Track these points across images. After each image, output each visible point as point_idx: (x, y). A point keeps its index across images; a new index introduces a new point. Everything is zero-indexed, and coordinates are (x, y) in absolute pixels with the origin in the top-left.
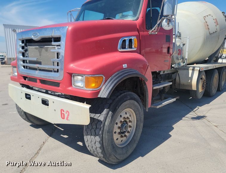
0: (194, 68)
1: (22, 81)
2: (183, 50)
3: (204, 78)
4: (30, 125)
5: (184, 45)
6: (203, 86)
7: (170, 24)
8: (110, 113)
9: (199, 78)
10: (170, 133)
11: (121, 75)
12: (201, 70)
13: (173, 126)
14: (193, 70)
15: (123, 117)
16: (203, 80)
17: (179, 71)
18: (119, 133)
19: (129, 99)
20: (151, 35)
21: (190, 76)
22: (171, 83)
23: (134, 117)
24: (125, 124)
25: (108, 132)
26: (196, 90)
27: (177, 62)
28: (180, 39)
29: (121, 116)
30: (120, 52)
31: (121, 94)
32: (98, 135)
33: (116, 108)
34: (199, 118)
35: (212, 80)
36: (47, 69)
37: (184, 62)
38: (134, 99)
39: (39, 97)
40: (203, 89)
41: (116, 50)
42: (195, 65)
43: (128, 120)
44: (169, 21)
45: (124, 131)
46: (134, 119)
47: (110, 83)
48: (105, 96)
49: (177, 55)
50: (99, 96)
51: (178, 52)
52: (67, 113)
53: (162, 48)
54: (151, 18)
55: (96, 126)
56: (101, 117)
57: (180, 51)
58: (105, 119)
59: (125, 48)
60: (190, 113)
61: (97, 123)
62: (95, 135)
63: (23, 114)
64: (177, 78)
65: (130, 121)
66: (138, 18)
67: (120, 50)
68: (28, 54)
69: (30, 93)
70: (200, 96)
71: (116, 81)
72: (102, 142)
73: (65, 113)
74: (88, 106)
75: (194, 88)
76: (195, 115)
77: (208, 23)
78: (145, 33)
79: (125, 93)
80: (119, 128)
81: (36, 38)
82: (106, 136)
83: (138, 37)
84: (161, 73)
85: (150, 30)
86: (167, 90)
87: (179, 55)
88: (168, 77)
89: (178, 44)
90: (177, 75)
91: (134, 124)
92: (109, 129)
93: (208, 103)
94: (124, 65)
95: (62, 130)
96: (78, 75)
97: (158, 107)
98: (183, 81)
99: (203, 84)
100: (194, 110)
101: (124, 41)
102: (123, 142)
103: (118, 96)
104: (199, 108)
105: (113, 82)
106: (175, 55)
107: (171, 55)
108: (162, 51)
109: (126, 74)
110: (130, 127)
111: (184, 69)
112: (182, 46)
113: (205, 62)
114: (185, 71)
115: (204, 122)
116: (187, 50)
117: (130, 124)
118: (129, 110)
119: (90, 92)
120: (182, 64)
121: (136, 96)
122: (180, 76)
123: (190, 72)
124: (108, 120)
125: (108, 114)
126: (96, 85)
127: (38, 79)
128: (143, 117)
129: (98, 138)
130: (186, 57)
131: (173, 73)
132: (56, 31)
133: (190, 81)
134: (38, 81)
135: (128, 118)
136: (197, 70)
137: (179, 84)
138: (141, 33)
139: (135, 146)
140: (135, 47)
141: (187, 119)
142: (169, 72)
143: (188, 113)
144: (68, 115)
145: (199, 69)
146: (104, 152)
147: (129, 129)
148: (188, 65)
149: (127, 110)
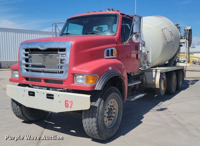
0: (156, 70)
1: (25, 82)
2: (147, 56)
3: (165, 78)
4: (23, 122)
5: (148, 52)
6: (164, 85)
7: (138, 39)
8: (103, 101)
9: (161, 78)
10: (142, 120)
11: (109, 75)
12: (162, 72)
13: (143, 116)
14: (156, 72)
15: (109, 105)
16: (164, 80)
17: (145, 73)
18: (108, 117)
19: (114, 92)
20: (125, 46)
21: (154, 77)
22: (140, 82)
23: (116, 106)
24: (111, 111)
25: (101, 115)
26: (159, 88)
27: (143, 65)
28: (145, 47)
29: (108, 104)
30: (106, 58)
31: (109, 88)
32: (94, 117)
33: (106, 98)
34: (162, 110)
35: (171, 80)
36: (50, 71)
37: (149, 66)
38: (117, 92)
39: (44, 93)
40: (164, 87)
41: (103, 57)
42: (157, 68)
43: (113, 108)
44: (137, 36)
45: (111, 116)
46: (116, 107)
47: (102, 80)
48: (100, 89)
49: (143, 60)
50: (95, 89)
51: (144, 58)
52: (71, 103)
53: (131, 54)
54: (125, 33)
55: (93, 110)
56: (96, 104)
57: (145, 57)
58: (100, 105)
59: (109, 56)
60: (156, 107)
61: (94, 108)
62: (92, 117)
63: (19, 111)
64: (144, 79)
65: (114, 109)
66: (116, 34)
67: (105, 57)
68: (31, 60)
69: (35, 90)
70: (163, 93)
71: (106, 79)
72: (97, 122)
73: (69, 103)
74: (89, 96)
75: (158, 86)
76: (160, 108)
77: (165, 35)
78: (121, 45)
79: (111, 88)
80: (107, 113)
81: (43, 48)
82: (100, 118)
83: (116, 48)
84: (132, 75)
85: (124, 42)
86: (137, 87)
87: (144, 60)
88: (137, 78)
89: (143, 51)
90: (144, 76)
91: (117, 111)
92: (102, 113)
93: (169, 99)
94: (109, 68)
95: (54, 123)
96: (80, 75)
97: (132, 100)
98: (149, 81)
99: (164, 83)
100: (159, 105)
101: (108, 51)
102: (110, 124)
103: (106, 90)
104: (162, 103)
105: (104, 80)
106: (142, 60)
107: (139, 60)
108: (131, 56)
109: (112, 74)
110: (114, 113)
111: (149, 71)
112: (146, 53)
113: (165, 65)
114: (150, 73)
115: (166, 112)
116: (151, 56)
117: (114, 111)
118: (113, 100)
119: (88, 86)
120: (147, 67)
121: (118, 90)
122: (146, 77)
123: (154, 73)
124: (101, 106)
125: (101, 102)
126: (93, 81)
127: (42, 79)
128: (122, 106)
129: (94, 119)
130: (150, 62)
131: (141, 75)
132: (62, 44)
133: (154, 81)
134: (42, 81)
135: (113, 106)
136: (159, 72)
137: (146, 83)
138: (119, 45)
139: (118, 128)
140: (115, 55)
141: (153, 111)
142: (138, 74)
143: (154, 107)
144: (72, 104)
145: (160, 71)
146: (99, 129)
147: (114, 115)
148: (152, 68)
149: (112, 100)
